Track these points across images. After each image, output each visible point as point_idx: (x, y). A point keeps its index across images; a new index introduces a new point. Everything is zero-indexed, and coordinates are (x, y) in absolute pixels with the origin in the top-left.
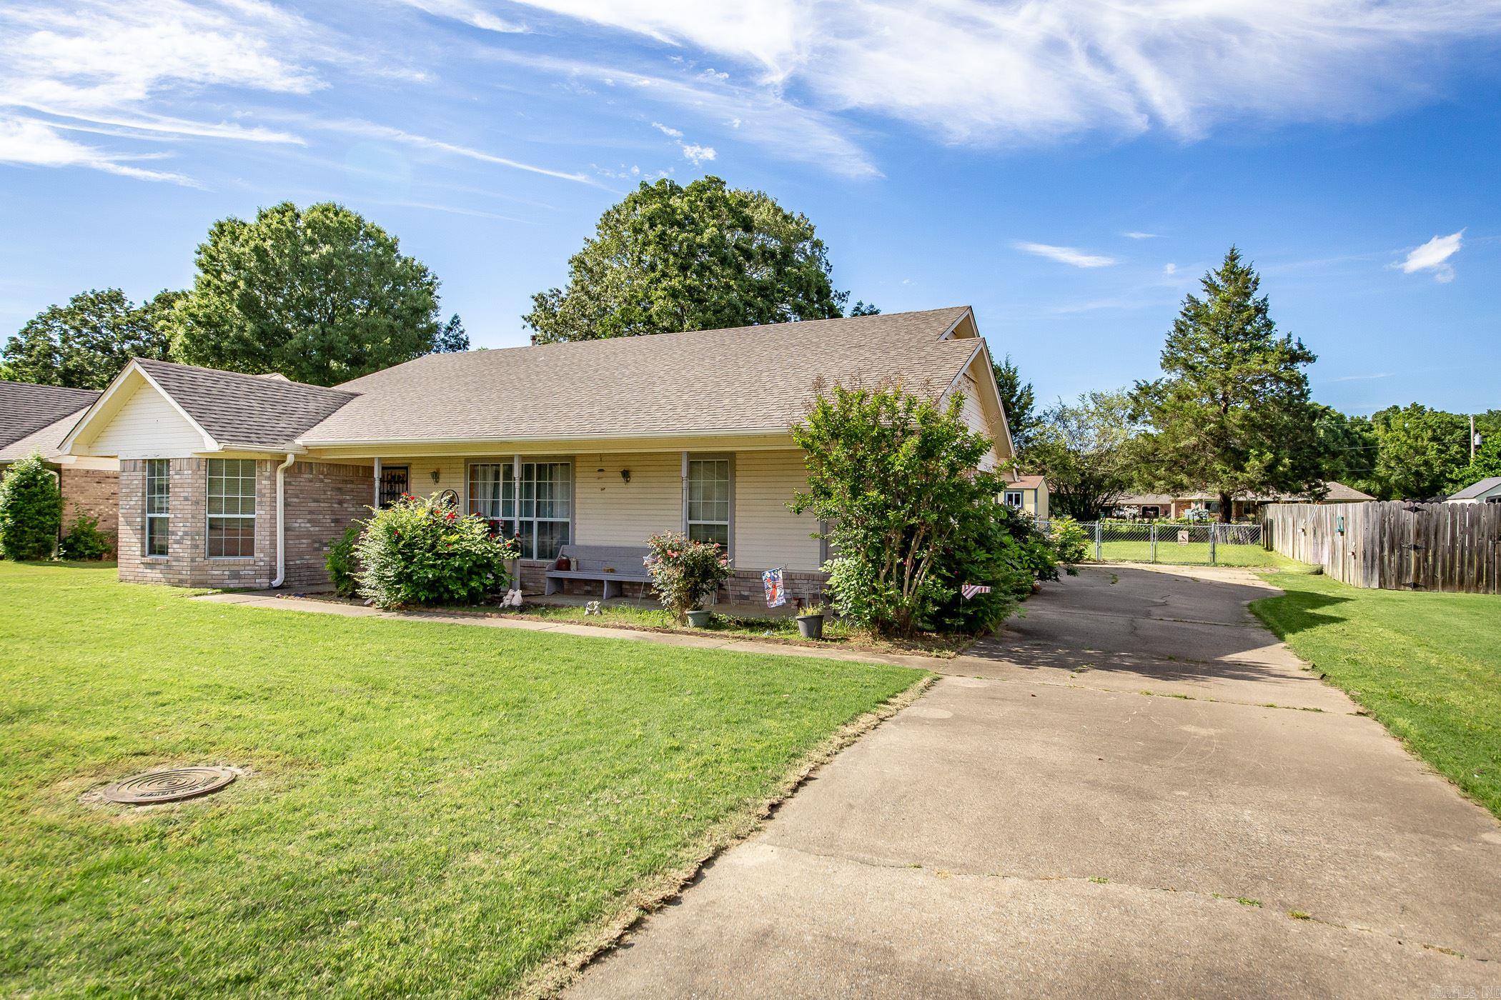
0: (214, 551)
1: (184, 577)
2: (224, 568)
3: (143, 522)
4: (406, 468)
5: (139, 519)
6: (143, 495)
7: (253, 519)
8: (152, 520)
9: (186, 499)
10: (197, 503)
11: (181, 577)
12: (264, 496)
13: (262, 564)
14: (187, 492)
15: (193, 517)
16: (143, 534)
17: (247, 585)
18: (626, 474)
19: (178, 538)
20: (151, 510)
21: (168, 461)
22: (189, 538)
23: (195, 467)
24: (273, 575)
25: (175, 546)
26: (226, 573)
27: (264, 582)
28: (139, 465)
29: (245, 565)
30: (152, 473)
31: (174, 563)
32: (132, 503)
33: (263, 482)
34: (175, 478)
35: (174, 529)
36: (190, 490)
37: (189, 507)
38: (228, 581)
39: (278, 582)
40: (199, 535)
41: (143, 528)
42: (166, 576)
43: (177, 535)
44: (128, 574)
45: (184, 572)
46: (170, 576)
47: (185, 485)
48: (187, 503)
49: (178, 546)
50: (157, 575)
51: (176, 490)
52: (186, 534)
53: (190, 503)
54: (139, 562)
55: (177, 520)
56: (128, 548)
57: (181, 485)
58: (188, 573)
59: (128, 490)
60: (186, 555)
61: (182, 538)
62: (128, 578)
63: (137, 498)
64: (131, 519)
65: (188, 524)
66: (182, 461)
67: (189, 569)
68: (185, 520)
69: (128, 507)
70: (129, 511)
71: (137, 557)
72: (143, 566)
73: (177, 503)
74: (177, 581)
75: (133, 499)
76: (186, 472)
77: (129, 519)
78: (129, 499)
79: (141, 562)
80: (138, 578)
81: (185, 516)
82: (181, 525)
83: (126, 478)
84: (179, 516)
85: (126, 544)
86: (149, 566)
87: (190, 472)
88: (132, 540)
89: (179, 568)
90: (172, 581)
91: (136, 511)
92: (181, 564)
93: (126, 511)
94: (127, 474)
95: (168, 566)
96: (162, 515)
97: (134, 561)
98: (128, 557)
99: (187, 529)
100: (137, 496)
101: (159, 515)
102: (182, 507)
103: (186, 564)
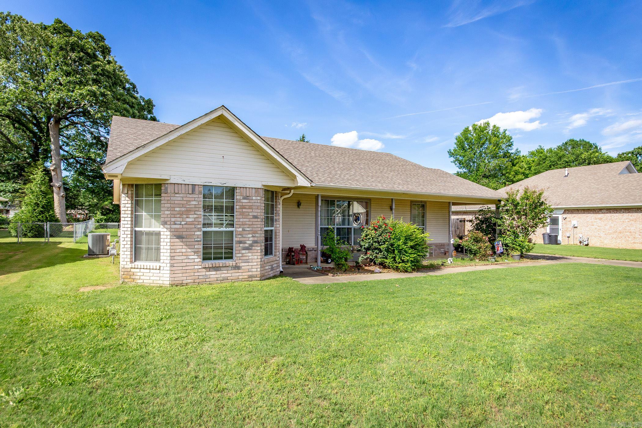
0: (266, 252)
1: (254, 273)
2: (269, 264)
5: (199, 233)
6: (200, 214)
9: (255, 217)
11: (250, 273)
14: (257, 212)
16: (201, 245)
17: (275, 274)
18: (391, 209)
19: (247, 245)
20: (208, 225)
21: (231, 190)
24: (280, 266)
25: (244, 252)
26: (270, 267)
27: (277, 271)
29: (273, 261)
31: (243, 264)
32: (188, 220)
34: (241, 201)
35: (241, 239)
38: (271, 273)
40: (262, 242)
42: (233, 274)
43: (245, 243)
44: (185, 278)
45: (254, 270)
46: (238, 274)
47: (254, 207)
48: (256, 220)
49: (247, 251)
50: (223, 275)
51: (244, 210)
52: (255, 242)
53: (259, 220)
54: (196, 267)
55: (245, 232)
56: (185, 257)
57: (250, 207)
58: (259, 270)
59: (183, 209)
60: (256, 257)
61: (251, 245)
62: (185, 282)
63: (195, 216)
64: (189, 233)
65: (257, 235)
66: (251, 189)
67: (259, 266)
68: (254, 232)
69: (183, 223)
70: (185, 226)
71: (196, 264)
72: (204, 270)
73: (245, 220)
74: (246, 277)
75: (191, 216)
76: (254, 198)
77: (184, 233)
78: (185, 216)
79: (200, 267)
80: (198, 281)
81: (254, 229)
82: (251, 235)
83: (179, 199)
84: (248, 229)
85: (181, 254)
86: (211, 270)
87: (259, 198)
88: (189, 250)
89: (248, 267)
90: (240, 277)
91: (193, 226)
92: (250, 264)
93: (181, 226)
94: (181, 195)
95: (237, 267)
96: (222, 229)
97: (193, 267)
98: (185, 264)
99: (256, 239)
100: (195, 214)
101: (217, 229)
102: (251, 223)
103: (255, 264)
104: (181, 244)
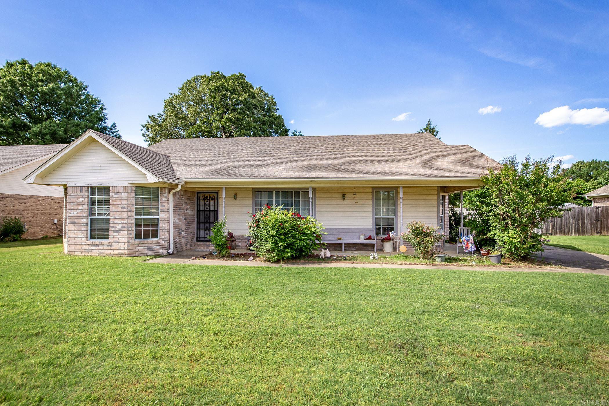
0: (138, 236)
1: (122, 251)
2: (144, 245)
3: (88, 221)
4: (217, 193)
5: (85, 220)
6: (88, 207)
7: (157, 219)
8: (91, 219)
9: (123, 208)
10: (131, 210)
11: (119, 251)
12: (164, 206)
13: (163, 242)
14: (125, 204)
15: (128, 218)
16: (87, 228)
17: (156, 254)
18: (344, 196)
19: (117, 229)
20: (92, 214)
21: (108, 188)
22: (126, 229)
23: (129, 191)
24: (168, 248)
25: (115, 234)
26: (146, 248)
27: (164, 252)
28: (85, 189)
29: (155, 243)
30: (92, 194)
31: (114, 244)
32: (78, 211)
33: (164, 199)
34: (113, 196)
35: (114, 225)
36: (127, 203)
37: (126, 213)
38: (147, 252)
39: (171, 251)
40: (131, 228)
41: (87, 225)
42: (107, 251)
43: (116, 228)
44: (76, 250)
45: (122, 248)
46: (110, 251)
47: (123, 201)
48: (124, 210)
49: (117, 234)
50: (100, 251)
51: (115, 203)
52: (123, 227)
53: (126, 210)
54: (83, 243)
55: (116, 220)
56: (76, 236)
57: (120, 201)
58: (126, 248)
59: (75, 204)
60: (124, 239)
61: (120, 230)
62: (76, 253)
63: (83, 208)
64: (79, 220)
65: (125, 222)
66: (120, 187)
67: (126, 246)
68: (123, 220)
69: (75, 213)
70: (76, 215)
71: (83, 241)
72: (88, 246)
73: (116, 210)
74: (117, 253)
75: (80, 208)
76: (123, 194)
77: (76, 220)
78: (76, 208)
79: (85, 244)
80: (84, 253)
81: (122, 217)
82: (120, 222)
83: (73, 197)
84: (118, 217)
85: (74, 234)
86: (92, 246)
87: (126, 194)
88: (79, 232)
89: (118, 246)
90: (112, 253)
91: (81, 215)
92: (119, 244)
93: (74, 215)
94: (74, 194)
95: (109, 245)
96: (102, 217)
97: (81, 243)
98: (76, 241)
99: (124, 225)
100: (82, 207)
101: (99, 217)
102: (120, 213)
103: (123, 244)
104: (74, 227)
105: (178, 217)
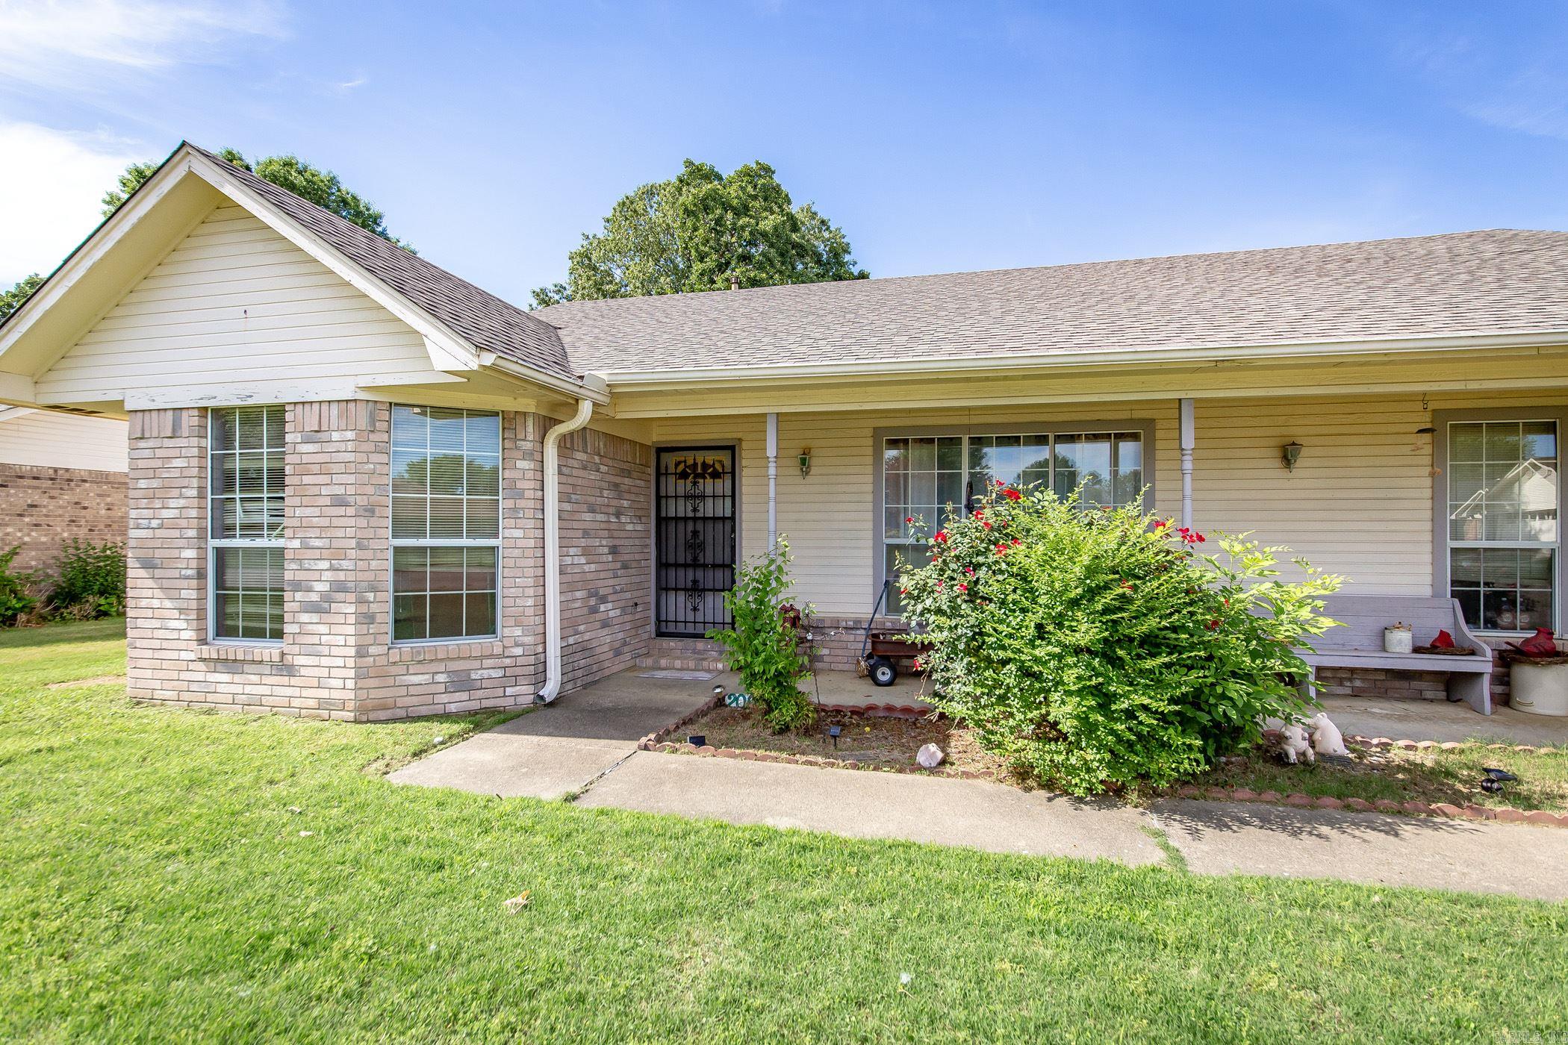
0: (407, 625)
1: (335, 694)
2: (434, 667)
3: (202, 559)
4: (732, 449)
5: (191, 553)
6: (201, 496)
7: (493, 549)
8: (220, 553)
9: (339, 501)
10: (370, 511)
11: (324, 694)
12: (520, 495)
13: (519, 651)
14: (343, 484)
15: (360, 547)
16: (201, 589)
17: (486, 703)
19: (314, 597)
20: (225, 530)
21: (277, 414)
22: (351, 597)
23: (363, 423)
24: (540, 677)
25: (305, 617)
26: (441, 678)
27: (522, 694)
28: (189, 420)
29: (482, 658)
30: (224, 439)
31: (303, 660)
32: (166, 513)
33: (520, 464)
34: (299, 450)
35: (301, 576)
36: (351, 479)
37: (348, 526)
38: (445, 698)
39: (550, 691)
40: (374, 590)
41: (201, 575)
42: (278, 690)
43: (310, 590)
44: (157, 684)
45: (334, 683)
46: (289, 691)
47: (335, 468)
48: (341, 511)
49: (315, 617)
50: (248, 689)
51: (307, 479)
52: (339, 587)
53: (351, 511)
54: (184, 655)
55: (309, 554)
56: (156, 624)
57: (324, 469)
58: (350, 684)
59: (155, 483)
60: (341, 640)
61: (327, 598)
62: (158, 694)
63: (182, 502)
64: (167, 553)
65: (345, 564)
66: (325, 407)
67: (352, 673)
68: (336, 554)
69: (155, 523)
70: (159, 533)
71: (182, 645)
72: (201, 666)
73: (309, 511)
74: (312, 703)
75: (172, 503)
76: (336, 436)
77: (158, 553)
78: (158, 504)
79: (192, 656)
80: (186, 696)
81: (336, 543)
82: (325, 565)
83: (147, 453)
84: (317, 543)
85: (149, 613)
86: (219, 667)
87: (350, 435)
88: (168, 604)
89: (317, 672)
90: (296, 703)
91: (176, 533)
92: (325, 661)
93: (148, 533)
94: (151, 443)
95: (284, 668)
96: (259, 543)
97: (174, 655)
98: (156, 644)
99: (341, 576)
100: (181, 496)
101: (246, 543)
102: (325, 522)
103: (340, 662)
104: (150, 583)
105: (583, 542)
